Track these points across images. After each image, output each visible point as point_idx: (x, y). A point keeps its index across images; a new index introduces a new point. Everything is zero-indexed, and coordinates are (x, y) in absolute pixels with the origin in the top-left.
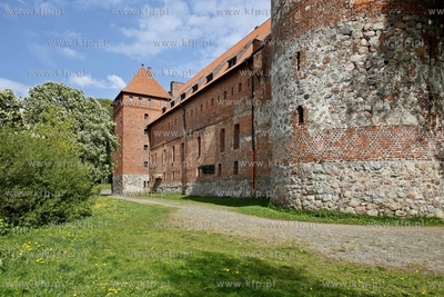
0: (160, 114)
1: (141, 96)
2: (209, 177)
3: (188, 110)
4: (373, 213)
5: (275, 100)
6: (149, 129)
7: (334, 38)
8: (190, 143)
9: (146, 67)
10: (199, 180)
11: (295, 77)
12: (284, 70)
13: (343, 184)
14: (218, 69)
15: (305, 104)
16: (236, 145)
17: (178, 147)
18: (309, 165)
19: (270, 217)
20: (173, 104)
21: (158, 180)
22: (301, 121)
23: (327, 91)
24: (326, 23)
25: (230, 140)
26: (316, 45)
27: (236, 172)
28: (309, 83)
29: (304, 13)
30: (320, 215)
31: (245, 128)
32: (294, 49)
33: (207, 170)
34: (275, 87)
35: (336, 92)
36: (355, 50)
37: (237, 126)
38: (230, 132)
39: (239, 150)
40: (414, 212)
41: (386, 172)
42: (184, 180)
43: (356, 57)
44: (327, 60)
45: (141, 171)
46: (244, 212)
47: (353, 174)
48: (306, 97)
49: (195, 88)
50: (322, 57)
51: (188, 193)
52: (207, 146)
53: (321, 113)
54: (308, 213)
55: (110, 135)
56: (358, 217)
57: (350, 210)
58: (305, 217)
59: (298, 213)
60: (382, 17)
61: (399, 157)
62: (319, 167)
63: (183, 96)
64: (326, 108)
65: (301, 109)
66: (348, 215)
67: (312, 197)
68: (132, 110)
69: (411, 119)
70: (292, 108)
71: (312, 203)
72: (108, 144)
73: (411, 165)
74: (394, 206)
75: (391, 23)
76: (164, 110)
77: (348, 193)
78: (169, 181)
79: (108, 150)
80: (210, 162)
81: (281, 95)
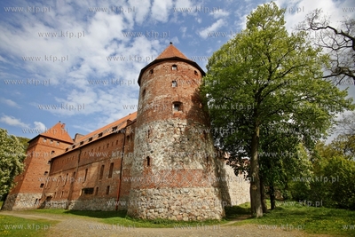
0: (63, 152)
1: (52, 139)
2: (88, 196)
3: (83, 152)
4: (186, 219)
5: (135, 152)
6: (52, 161)
7: (166, 126)
8: (80, 172)
9: (61, 123)
10: (81, 198)
11: (147, 141)
12: (141, 137)
13: (170, 201)
14: (106, 131)
15: (151, 155)
16: (110, 176)
17: (70, 174)
18: (151, 190)
19: (126, 225)
20: (74, 147)
21: (49, 198)
22: (149, 164)
23: (162, 150)
24: (163, 119)
25: (106, 172)
26: (157, 127)
27: (107, 193)
28: (153, 145)
29: (153, 113)
30: (157, 223)
31: (117, 166)
32: (147, 128)
33: (88, 191)
34: (136, 145)
35: (166, 151)
36: (175, 132)
37: (112, 164)
38: (107, 167)
39: (112, 179)
40: (206, 217)
41: (191, 194)
42: (70, 198)
43: (176, 136)
44: (162, 135)
45: (36, 191)
46: (109, 223)
47: (175, 195)
48: (152, 152)
49: (91, 139)
50: (160, 134)
51: (70, 208)
52: (91, 175)
53: (159, 160)
54: (150, 221)
55: (18, 162)
56: (178, 222)
57: (174, 218)
58: (148, 224)
59: (144, 221)
60: (185, 121)
61: (197, 186)
62: (157, 191)
63: (82, 143)
64: (161, 159)
65: (148, 158)
66: (173, 221)
67: (153, 210)
68: (44, 147)
69: (200, 167)
70: (144, 157)
71: (152, 214)
72: (14, 169)
73: (202, 190)
74: (196, 214)
75: (189, 123)
76: (67, 149)
77: (172, 207)
78: (57, 199)
79: (13, 173)
80: (91, 186)
81: (139, 150)
